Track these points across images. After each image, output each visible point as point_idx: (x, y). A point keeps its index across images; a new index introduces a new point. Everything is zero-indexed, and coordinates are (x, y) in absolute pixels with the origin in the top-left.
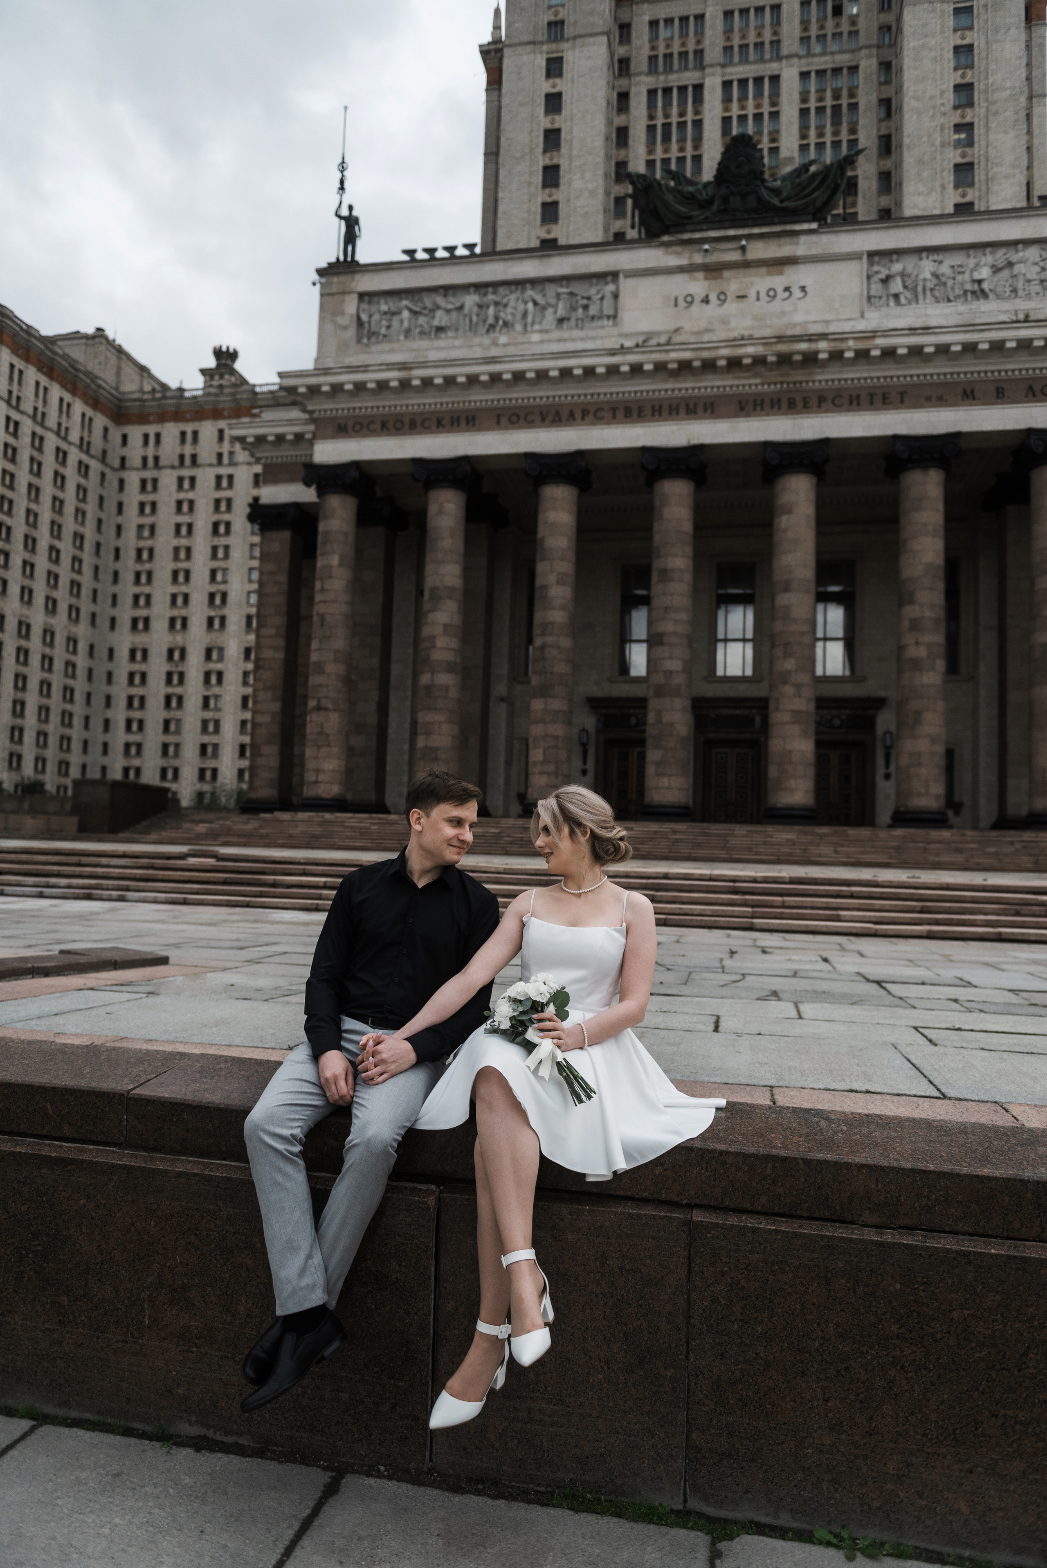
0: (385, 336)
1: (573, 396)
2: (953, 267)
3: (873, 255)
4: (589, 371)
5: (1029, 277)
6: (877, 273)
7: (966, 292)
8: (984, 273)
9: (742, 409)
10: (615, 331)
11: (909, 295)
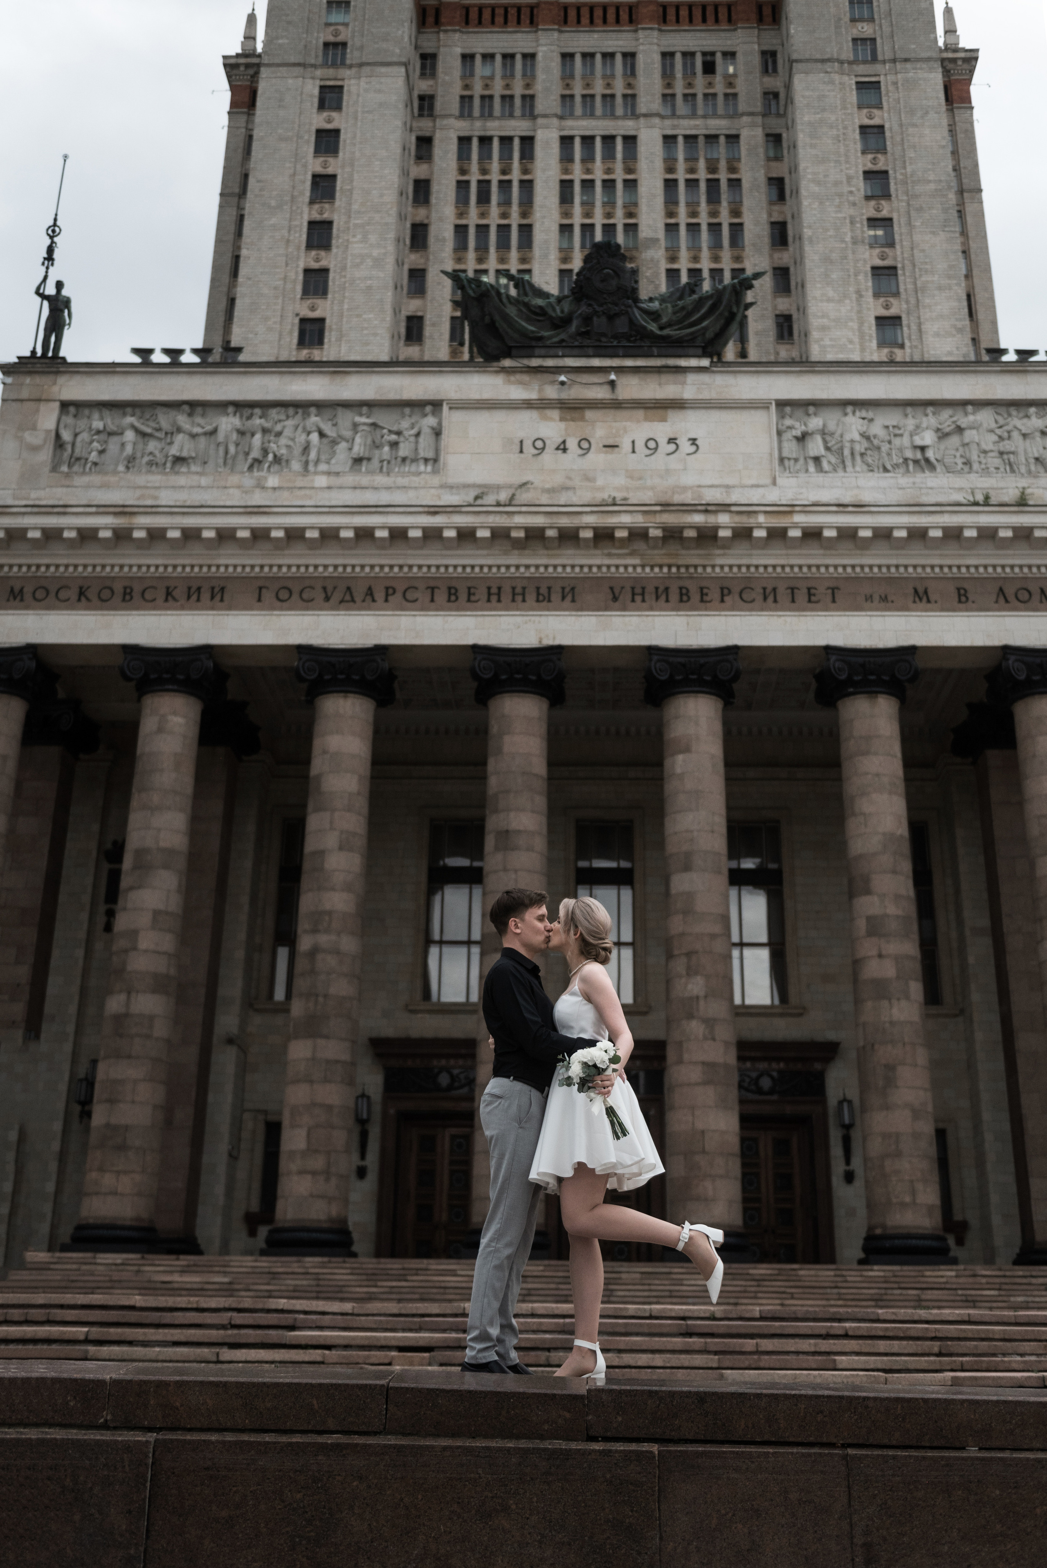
0: (95, 464)
1: (372, 567)
2: (887, 427)
3: (781, 404)
4: (398, 535)
5: (984, 446)
6: (790, 428)
7: (906, 460)
8: (928, 438)
9: (615, 599)
10: (436, 480)
11: (833, 460)
